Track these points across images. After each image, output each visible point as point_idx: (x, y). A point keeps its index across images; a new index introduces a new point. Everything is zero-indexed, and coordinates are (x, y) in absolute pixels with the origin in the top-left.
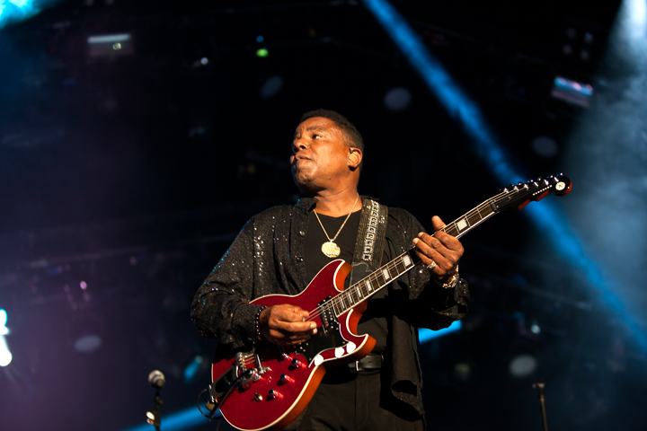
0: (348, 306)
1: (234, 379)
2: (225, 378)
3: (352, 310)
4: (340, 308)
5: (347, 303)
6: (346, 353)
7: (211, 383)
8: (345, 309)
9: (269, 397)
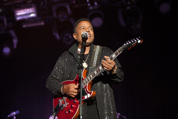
0: (87, 83)
1: (59, 107)
2: (57, 107)
3: (88, 84)
4: (85, 84)
5: (86, 82)
6: (87, 97)
7: (53, 109)
8: (86, 84)
9: (69, 112)
